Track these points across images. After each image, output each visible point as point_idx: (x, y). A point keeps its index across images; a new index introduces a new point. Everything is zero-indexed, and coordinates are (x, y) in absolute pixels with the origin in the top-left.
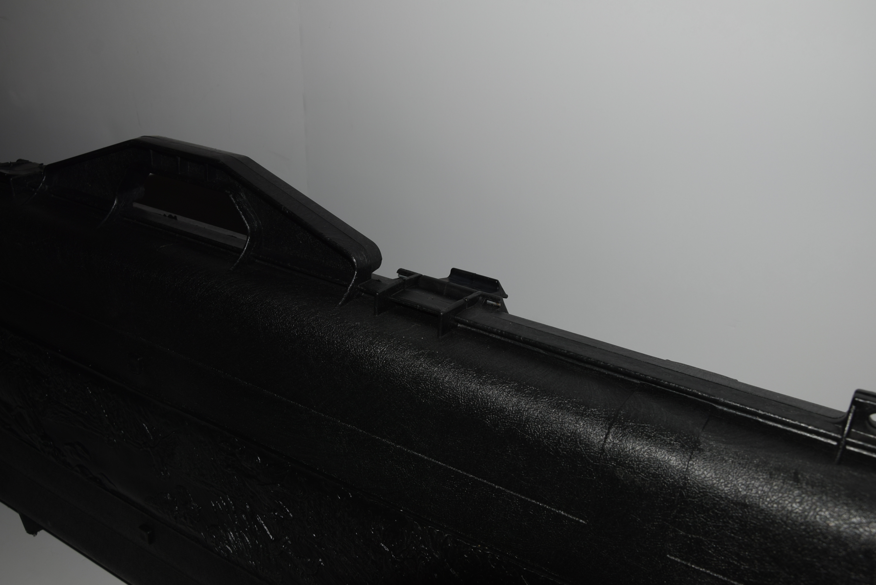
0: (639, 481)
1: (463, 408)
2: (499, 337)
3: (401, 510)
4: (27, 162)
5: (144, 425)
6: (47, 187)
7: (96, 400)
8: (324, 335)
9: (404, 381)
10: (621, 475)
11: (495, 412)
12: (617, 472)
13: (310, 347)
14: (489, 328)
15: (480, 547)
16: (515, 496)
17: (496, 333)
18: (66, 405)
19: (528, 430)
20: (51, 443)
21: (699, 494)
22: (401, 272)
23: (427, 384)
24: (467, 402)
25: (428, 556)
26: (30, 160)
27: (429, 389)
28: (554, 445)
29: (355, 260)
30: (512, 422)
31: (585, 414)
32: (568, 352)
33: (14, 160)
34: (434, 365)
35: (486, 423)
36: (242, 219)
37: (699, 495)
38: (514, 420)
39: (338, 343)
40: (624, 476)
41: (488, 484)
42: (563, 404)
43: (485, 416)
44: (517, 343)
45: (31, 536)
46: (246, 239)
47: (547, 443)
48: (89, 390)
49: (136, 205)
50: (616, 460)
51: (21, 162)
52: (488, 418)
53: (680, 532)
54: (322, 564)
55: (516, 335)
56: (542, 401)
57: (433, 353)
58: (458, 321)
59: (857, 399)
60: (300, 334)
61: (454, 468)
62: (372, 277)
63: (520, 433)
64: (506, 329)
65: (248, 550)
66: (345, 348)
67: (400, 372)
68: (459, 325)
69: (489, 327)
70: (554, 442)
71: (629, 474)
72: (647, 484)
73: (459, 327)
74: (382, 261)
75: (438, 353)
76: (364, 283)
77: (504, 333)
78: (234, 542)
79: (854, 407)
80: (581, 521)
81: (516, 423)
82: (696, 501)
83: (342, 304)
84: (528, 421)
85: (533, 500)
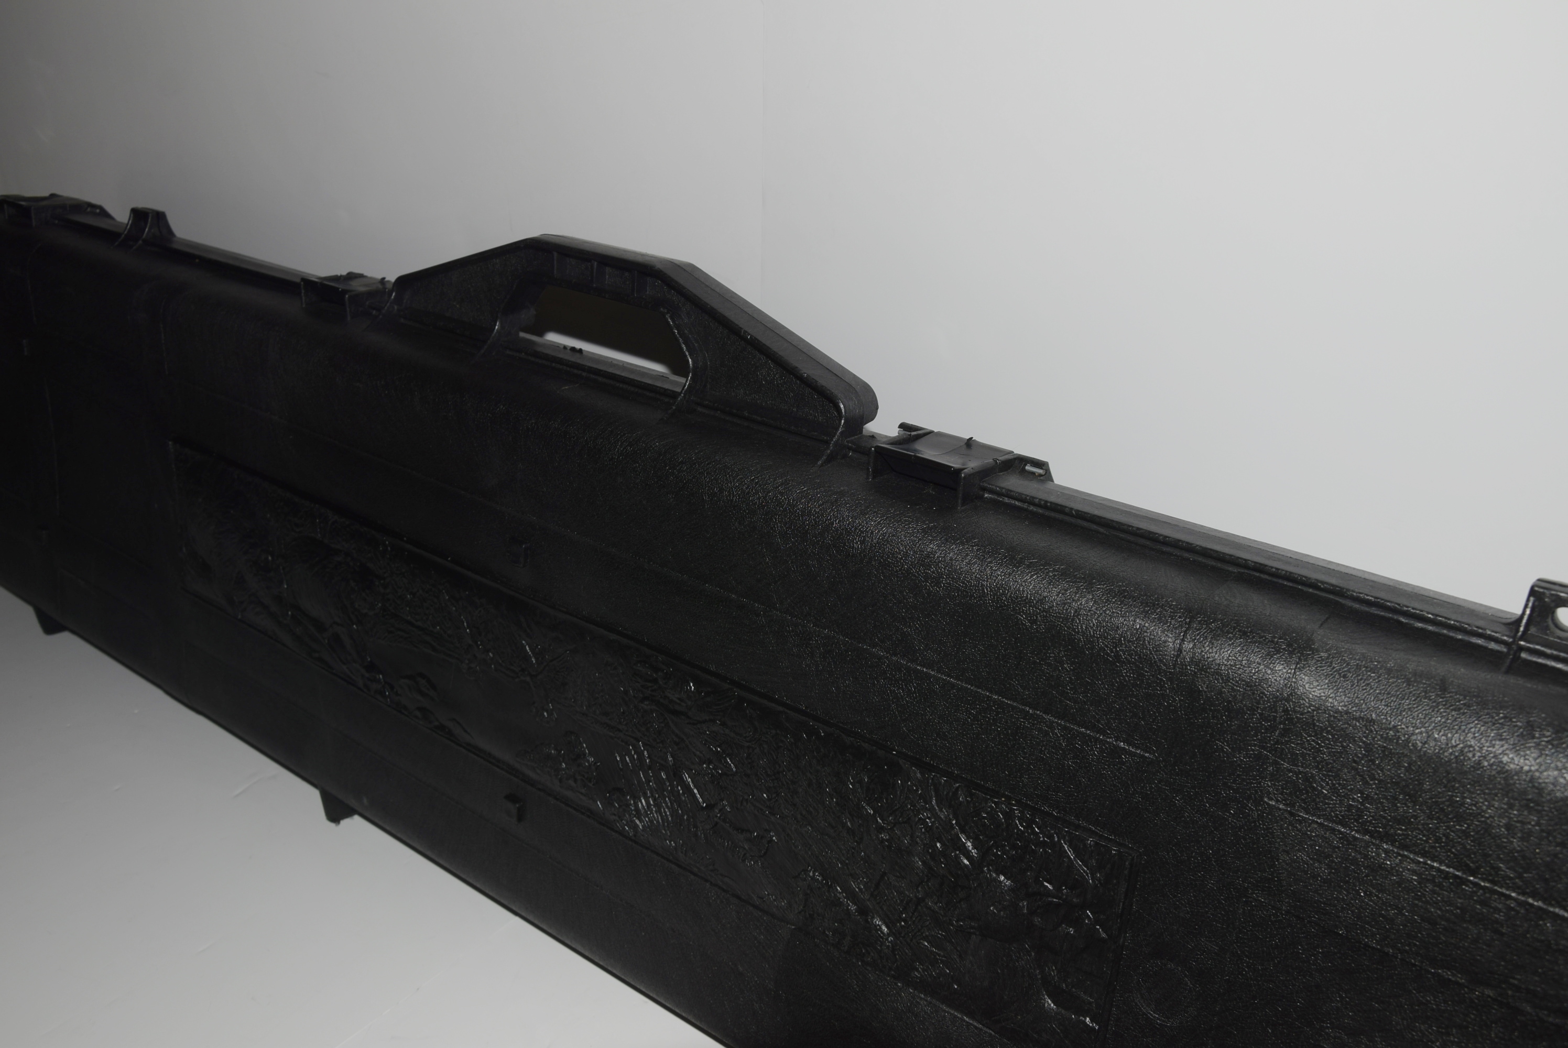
0: (1228, 692)
1: (989, 600)
2: (1040, 511)
3: (894, 753)
4: (361, 276)
5: (524, 642)
6: (396, 307)
7: (454, 609)
8: (797, 503)
9: (908, 563)
10: (1204, 684)
11: (1033, 603)
12: (1198, 681)
13: (776, 519)
14: (1028, 498)
15: (1004, 801)
16: (1057, 723)
17: (1039, 505)
18: (409, 618)
19: (1078, 626)
20: (381, 676)
21: (1309, 707)
22: (903, 426)
23: (939, 567)
24: (995, 590)
25: (929, 818)
26: (365, 274)
27: (942, 574)
28: (1113, 646)
29: (842, 406)
30: (1055, 617)
31: (1158, 604)
32: (1138, 529)
33: (344, 273)
34: (950, 542)
35: (1020, 619)
36: (682, 349)
37: (1310, 710)
38: (1059, 613)
39: (816, 514)
40: (1207, 686)
41: (1019, 708)
42: (1128, 592)
43: (1020, 609)
44: (1067, 518)
45: (332, 825)
46: (684, 382)
47: (1103, 643)
48: (445, 594)
49: (522, 335)
50: (1197, 664)
51: (351, 276)
52: (1023, 612)
53: (1283, 765)
54: (774, 838)
55: (1066, 507)
56: (1099, 588)
57: (949, 526)
58: (985, 489)
59: (1536, 589)
60: (763, 502)
61: (972, 686)
62: (864, 432)
63: (1067, 631)
64: (1052, 499)
65: (666, 824)
66: (826, 521)
67: (903, 551)
68: (986, 495)
69: (1028, 496)
70: (1113, 643)
71: (1214, 682)
72: (1239, 695)
73: (986, 498)
74: (879, 410)
75: (956, 527)
76: (853, 438)
77: (1049, 504)
78: (646, 812)
79: (1532, 599)
80: (1147, 755)
81: (1060, 617)
82: (1305, 718)
83: (822, 465)
84: (1078, 615)
85: (1082, 728)
